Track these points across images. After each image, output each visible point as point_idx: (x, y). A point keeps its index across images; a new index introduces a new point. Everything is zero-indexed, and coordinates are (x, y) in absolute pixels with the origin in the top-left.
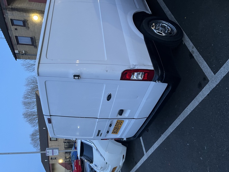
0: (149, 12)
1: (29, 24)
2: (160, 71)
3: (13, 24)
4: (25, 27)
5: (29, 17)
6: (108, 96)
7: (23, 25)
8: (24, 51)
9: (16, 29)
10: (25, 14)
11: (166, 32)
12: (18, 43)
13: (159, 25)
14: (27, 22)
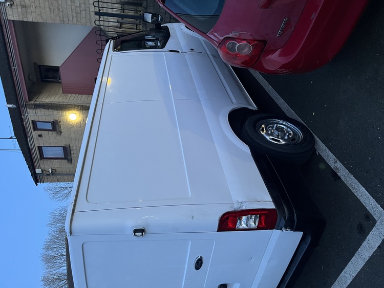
0: (254, 107)
1: (62, 126)
2: (286, 210)
3: (35, 128)
4: (55, 132)
5: (62, 116)
6: (197, 262)
7: (51, 128)
8: (50, 169)
9: (40, 136)
10: (55, 112)
11: (286, 138)
12: (42, 157)
13: (273, 127)
14: (58, 124)
